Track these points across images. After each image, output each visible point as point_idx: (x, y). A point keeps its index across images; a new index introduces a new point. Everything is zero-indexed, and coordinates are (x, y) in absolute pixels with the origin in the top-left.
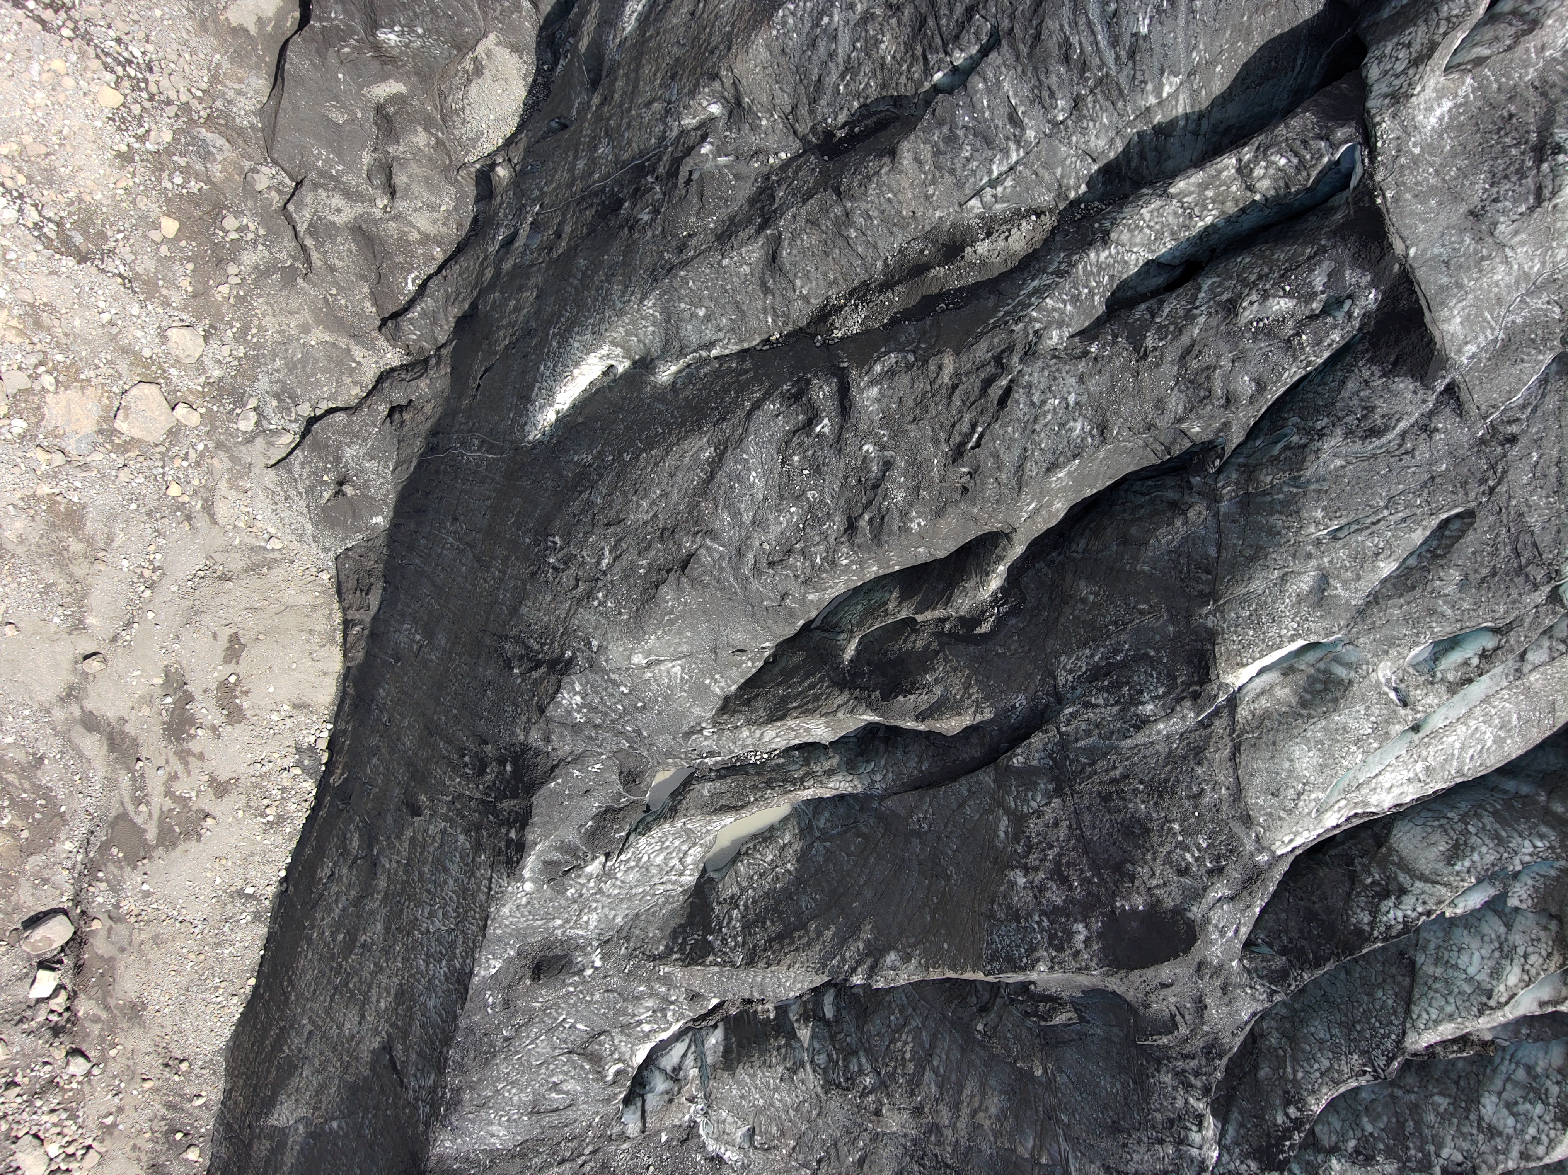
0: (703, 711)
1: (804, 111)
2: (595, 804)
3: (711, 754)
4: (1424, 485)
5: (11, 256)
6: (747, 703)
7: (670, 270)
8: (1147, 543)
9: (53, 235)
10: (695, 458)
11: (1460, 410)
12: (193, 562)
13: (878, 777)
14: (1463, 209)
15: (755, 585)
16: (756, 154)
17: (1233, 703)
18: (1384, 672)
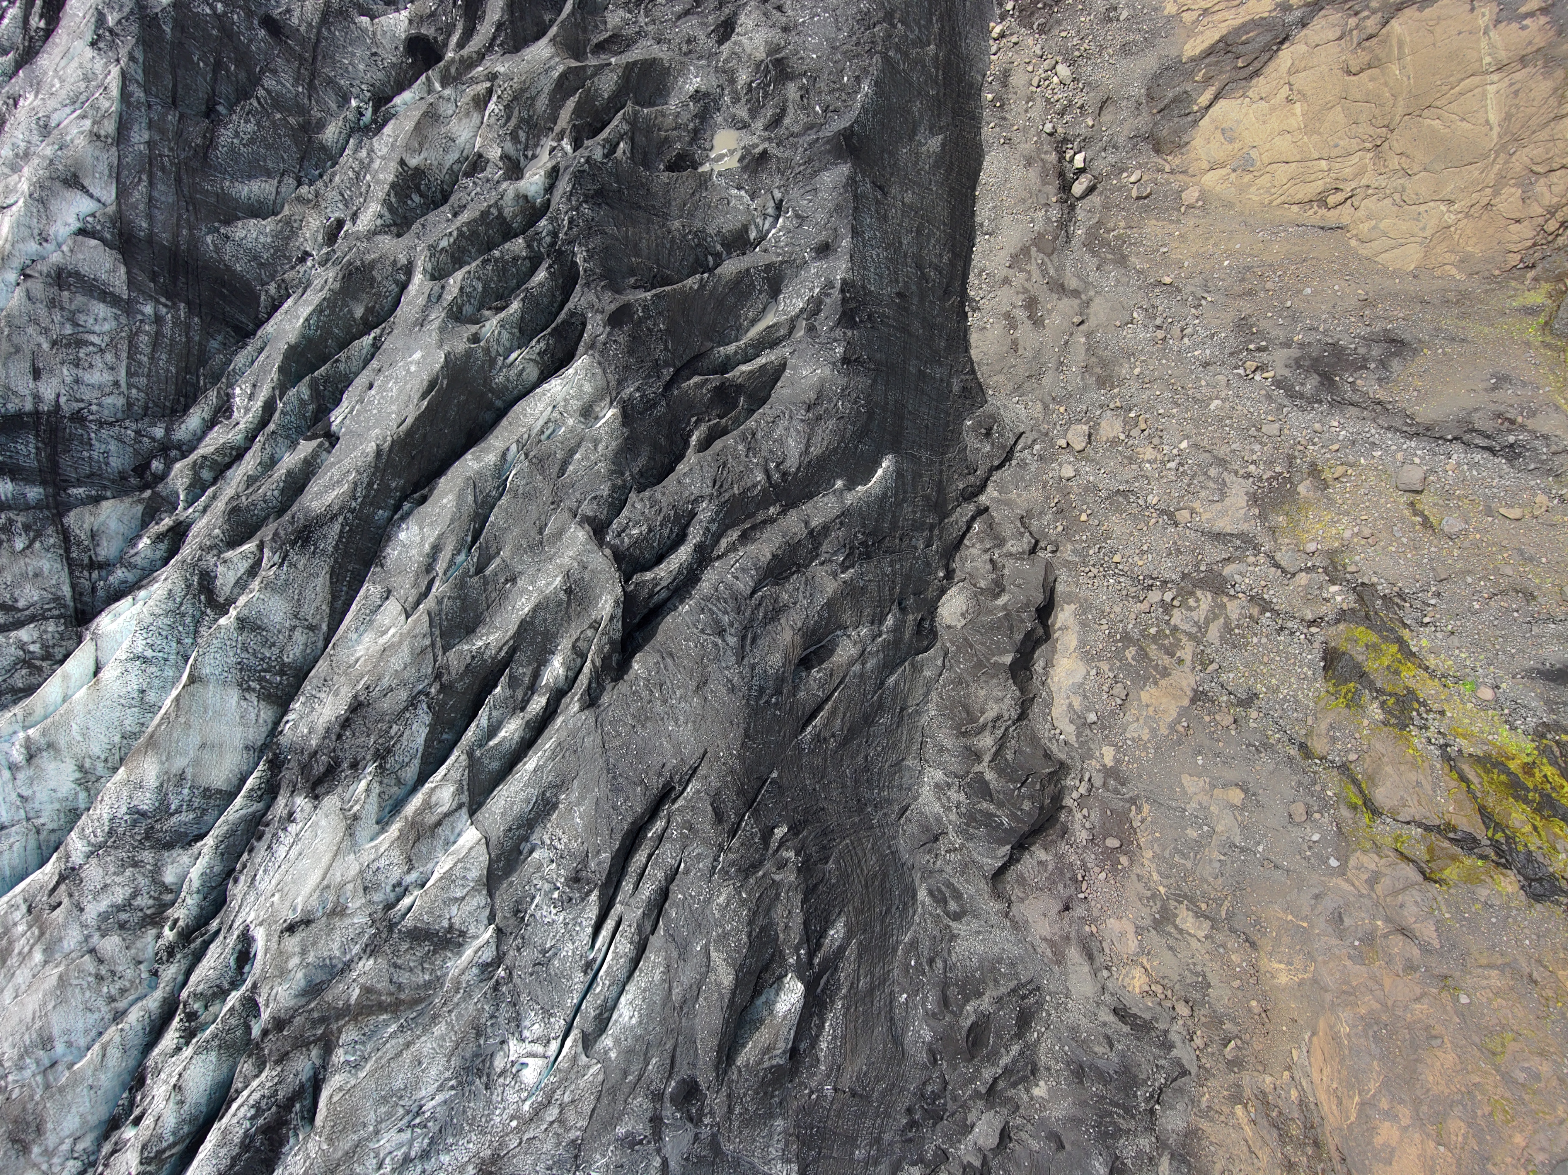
1: (809, 577)
2: (822, 314)
3: (784, 346)
4: (574, 484)
5: (1146, 481)
7: (842, 514)
9: (1131, 496)
10: (816, 447)
12: (1046, 379)
13: (717, 354)
14: (589, 568)
15: (782, 409)
16: (823, 563)
17: (611, 403)
18: (571, 422)
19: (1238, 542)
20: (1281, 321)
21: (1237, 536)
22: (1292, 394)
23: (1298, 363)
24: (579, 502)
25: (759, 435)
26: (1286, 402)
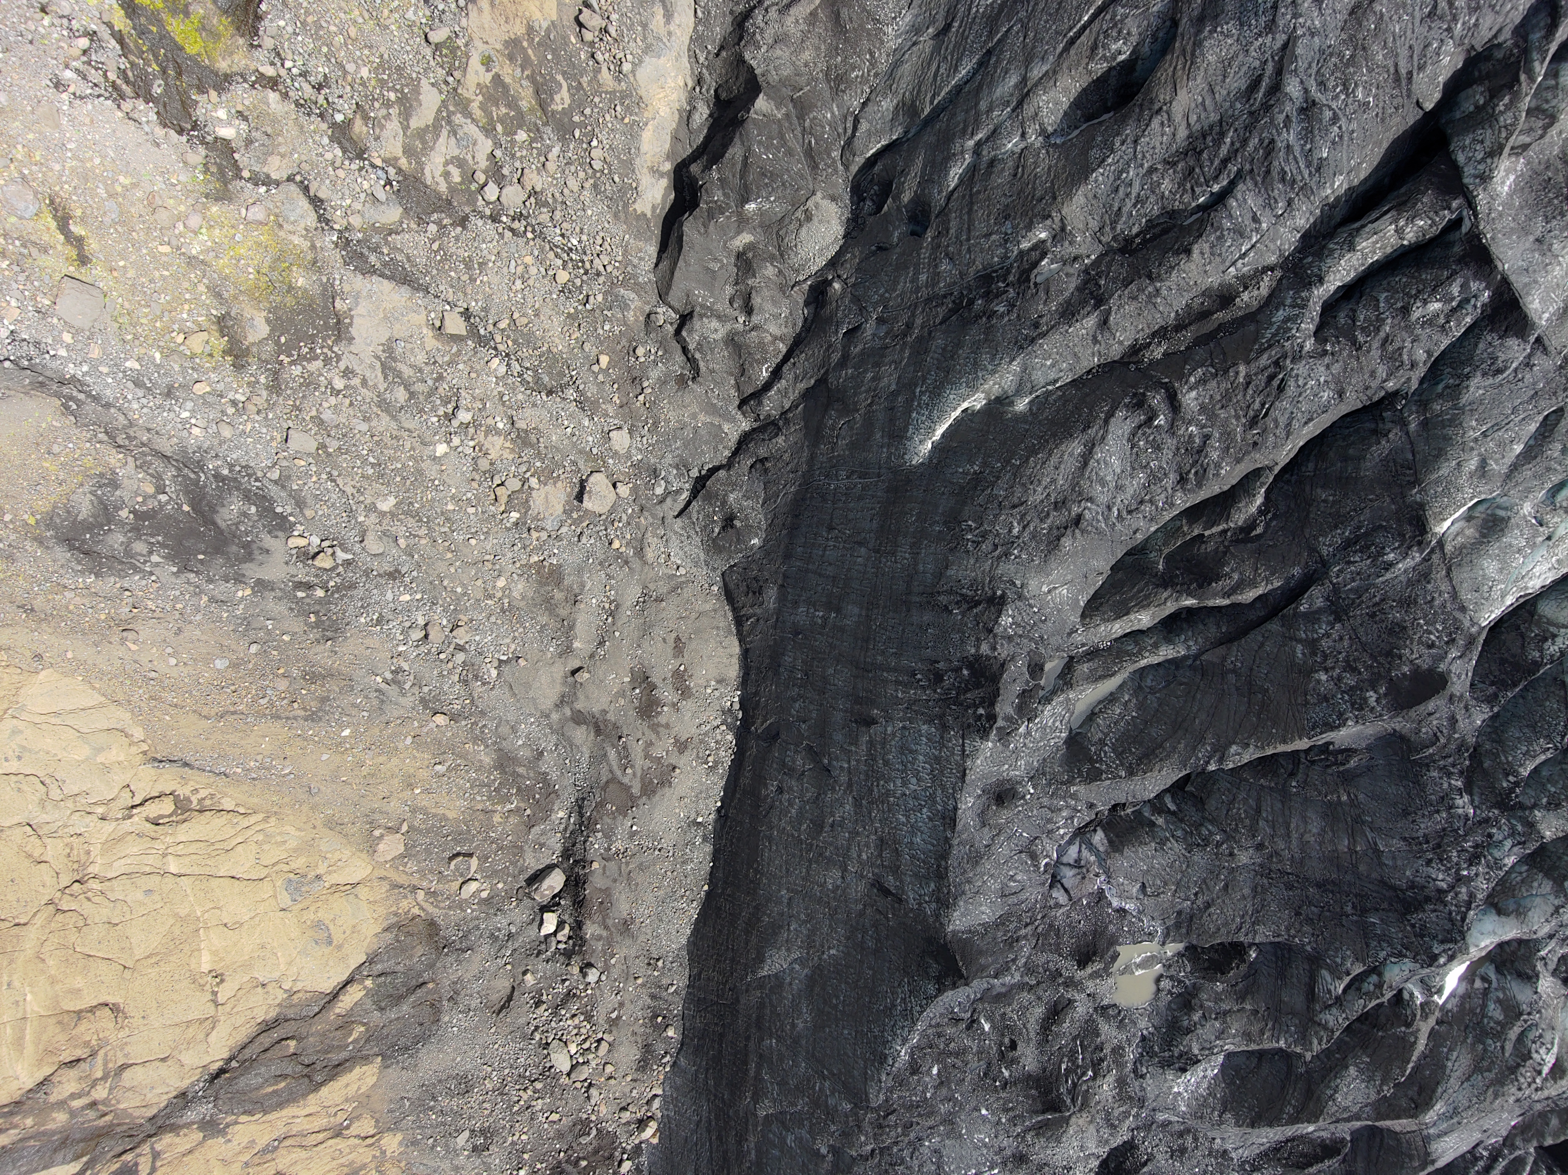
0: (1075, 618)
1: (1107, 229)
2: (1018, 688)
3: (1083, 645)
4: (1532, 397)
5: (506, 398)
6: (1097, 609)
7: (1033, 341)
8: (1364, 458)
9: (530, 379)
10: (1071, 455)
11: (1545, 351)
12: (633, 593)
13: (1191, 643)
14: (1531, 238)
15: (1119, 526)
16: (1075, 259)
17: (1441, 544)
18: (1527, 508)
19: (373, 259)
20: (270, 624)
21: (372, 271)
22: (264, 503)
23: (249, 551)
24: (1528, 364)
25: (1173, 477)
26: (274, 491)
